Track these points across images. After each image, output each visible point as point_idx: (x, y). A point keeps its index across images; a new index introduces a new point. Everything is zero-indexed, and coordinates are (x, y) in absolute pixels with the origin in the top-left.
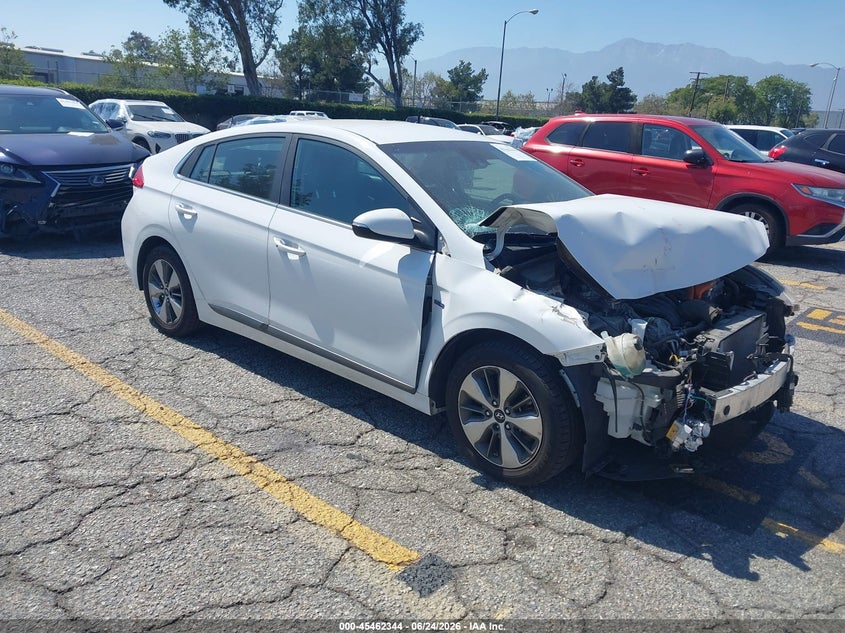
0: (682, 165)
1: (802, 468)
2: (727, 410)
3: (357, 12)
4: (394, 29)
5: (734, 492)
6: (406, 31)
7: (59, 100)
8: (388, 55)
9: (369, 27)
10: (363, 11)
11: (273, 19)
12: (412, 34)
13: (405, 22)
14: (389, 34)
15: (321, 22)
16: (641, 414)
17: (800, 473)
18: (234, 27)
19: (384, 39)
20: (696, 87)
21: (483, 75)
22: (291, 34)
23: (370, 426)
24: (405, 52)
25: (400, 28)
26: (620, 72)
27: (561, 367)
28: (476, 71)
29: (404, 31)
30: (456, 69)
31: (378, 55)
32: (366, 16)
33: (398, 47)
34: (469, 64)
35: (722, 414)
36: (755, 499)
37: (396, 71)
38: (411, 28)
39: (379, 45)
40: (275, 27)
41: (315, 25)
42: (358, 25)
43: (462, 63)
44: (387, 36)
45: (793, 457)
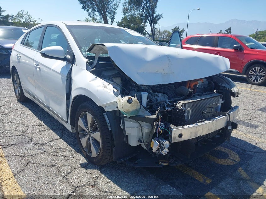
0: (233, 50)
1: (241, 168)
2: (181, 136)
3: (141, 11)
4: (153, 16)
5: (200, 178)
6: (157, 16)
7: (23, 30)
8: (151, 24)
9: (144, 15)
10: (143, 10)
11: (114, 13)
12: (159, 17)
13: (156, 13)
14: (151, 17)
15: (130, 14)
16: (142, 135)
17: (238, 170)
18: (103, 16)
19: (149, 19)
20: (256, 33)
21: (183, 30)
22: (122, 18)
23: (58, 137)
24: (156, 23)
25: (155, 15)
26: (230, 29)
27: (104, 111)
28: (181, 29)
29: (156, 16)
30: (174, 29)
31: (148, 24)
32: (144, 12)
33: (154, 21)
34: (179, 27)
35: (177, 137)
36: (209, 181)
37: (153, 29)
38: (159, 15)
39: (148, 21)
40: (115, 16)
41: (128, 15)
42: (141, 15)
43: (176, 27)
44: (150, 18)
45: (238, 162)
